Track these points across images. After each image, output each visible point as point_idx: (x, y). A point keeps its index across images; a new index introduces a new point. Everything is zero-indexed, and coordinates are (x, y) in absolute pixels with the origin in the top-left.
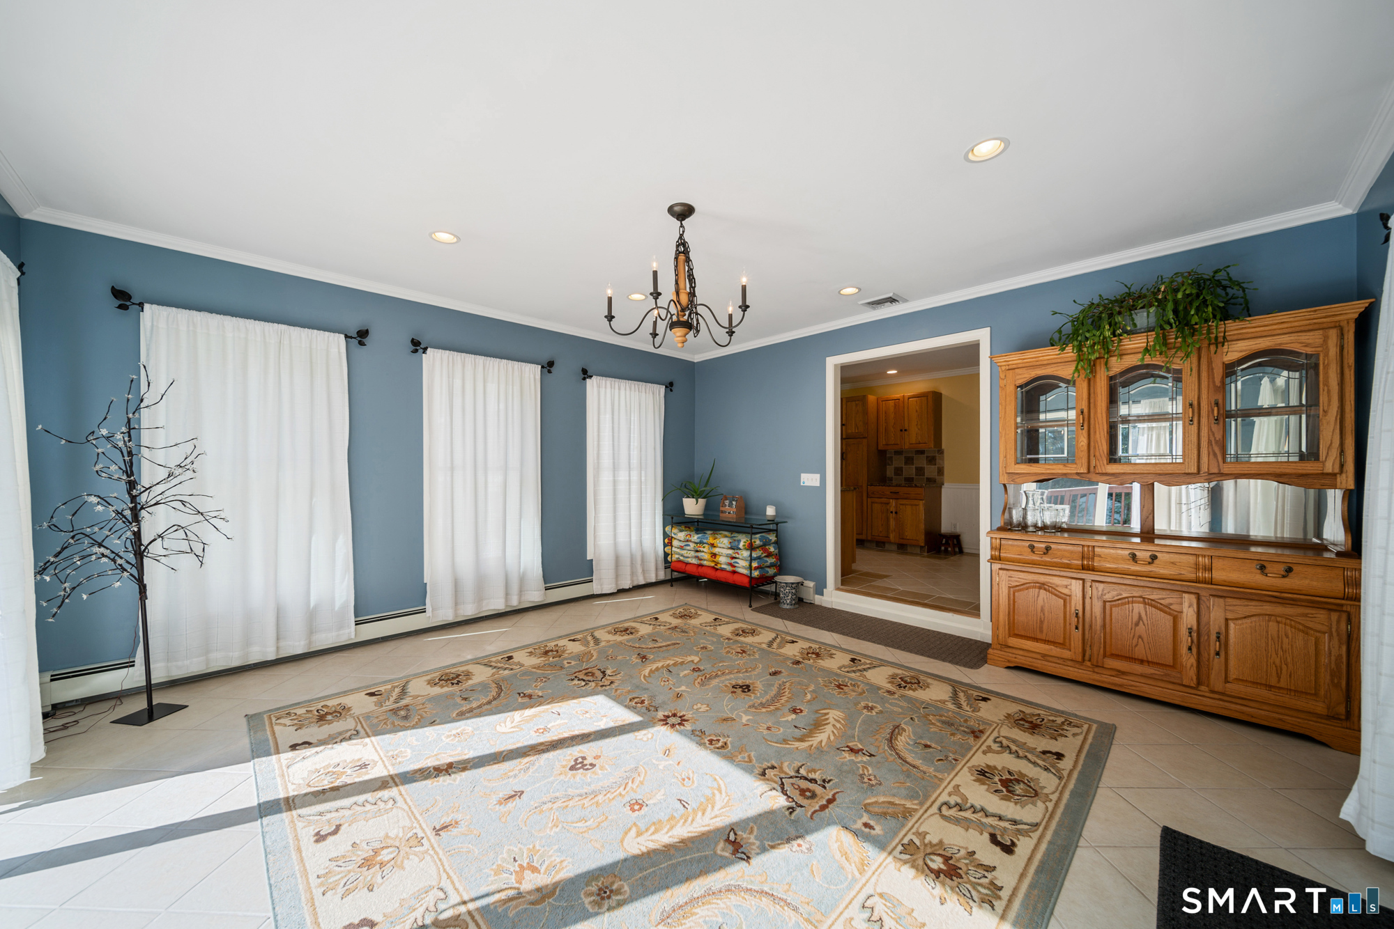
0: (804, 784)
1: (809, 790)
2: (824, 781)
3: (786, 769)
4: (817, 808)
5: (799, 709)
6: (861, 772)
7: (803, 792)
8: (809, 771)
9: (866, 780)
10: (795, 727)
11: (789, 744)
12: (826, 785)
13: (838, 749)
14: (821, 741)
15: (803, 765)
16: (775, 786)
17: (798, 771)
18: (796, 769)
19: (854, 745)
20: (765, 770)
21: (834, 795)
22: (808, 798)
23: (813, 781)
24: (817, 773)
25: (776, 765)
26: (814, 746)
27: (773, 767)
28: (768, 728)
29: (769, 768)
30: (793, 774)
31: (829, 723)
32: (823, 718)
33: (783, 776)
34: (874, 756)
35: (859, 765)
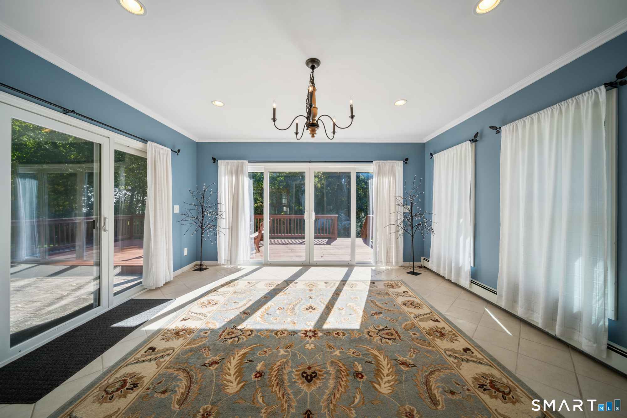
0: (233, 335)
1: (231, 335)
2: (226, 341)
3: (244, 337)
4: (226, 331)
5: (258, 377)
6: (210, 352)
7: (233, 333)
8: (234, 341)
9: (207, 349)
10: (252, 361)
11: (249, 349)
12: (224, 340)
13: (224, 359)
14: (234, 359)
15: (237, 342)
16: (244, 330)
17: (238, 339)
18: (240, 339)
19: (214, 366)
20: (252, 333)
21: (220, 337)
22: (230, 332)
23: (230, 339)
24: (230, 342)
25: (249, 337)
26: (237, 355)
27: (249, 335)
28: (265, 352)
29: (251, 334)
30: (240, 337)
31: (234, 375)
32: (239, 378)
33: (244, 334)
34: (203, 365)
35: (211, 356)
